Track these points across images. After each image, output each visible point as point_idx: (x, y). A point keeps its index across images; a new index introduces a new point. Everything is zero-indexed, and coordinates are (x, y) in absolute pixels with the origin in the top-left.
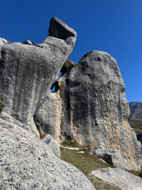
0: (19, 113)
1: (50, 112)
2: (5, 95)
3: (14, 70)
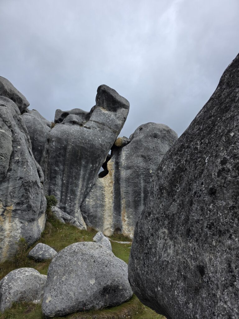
1: (98, 202)
2: (52, 187)
3: (61, 159)
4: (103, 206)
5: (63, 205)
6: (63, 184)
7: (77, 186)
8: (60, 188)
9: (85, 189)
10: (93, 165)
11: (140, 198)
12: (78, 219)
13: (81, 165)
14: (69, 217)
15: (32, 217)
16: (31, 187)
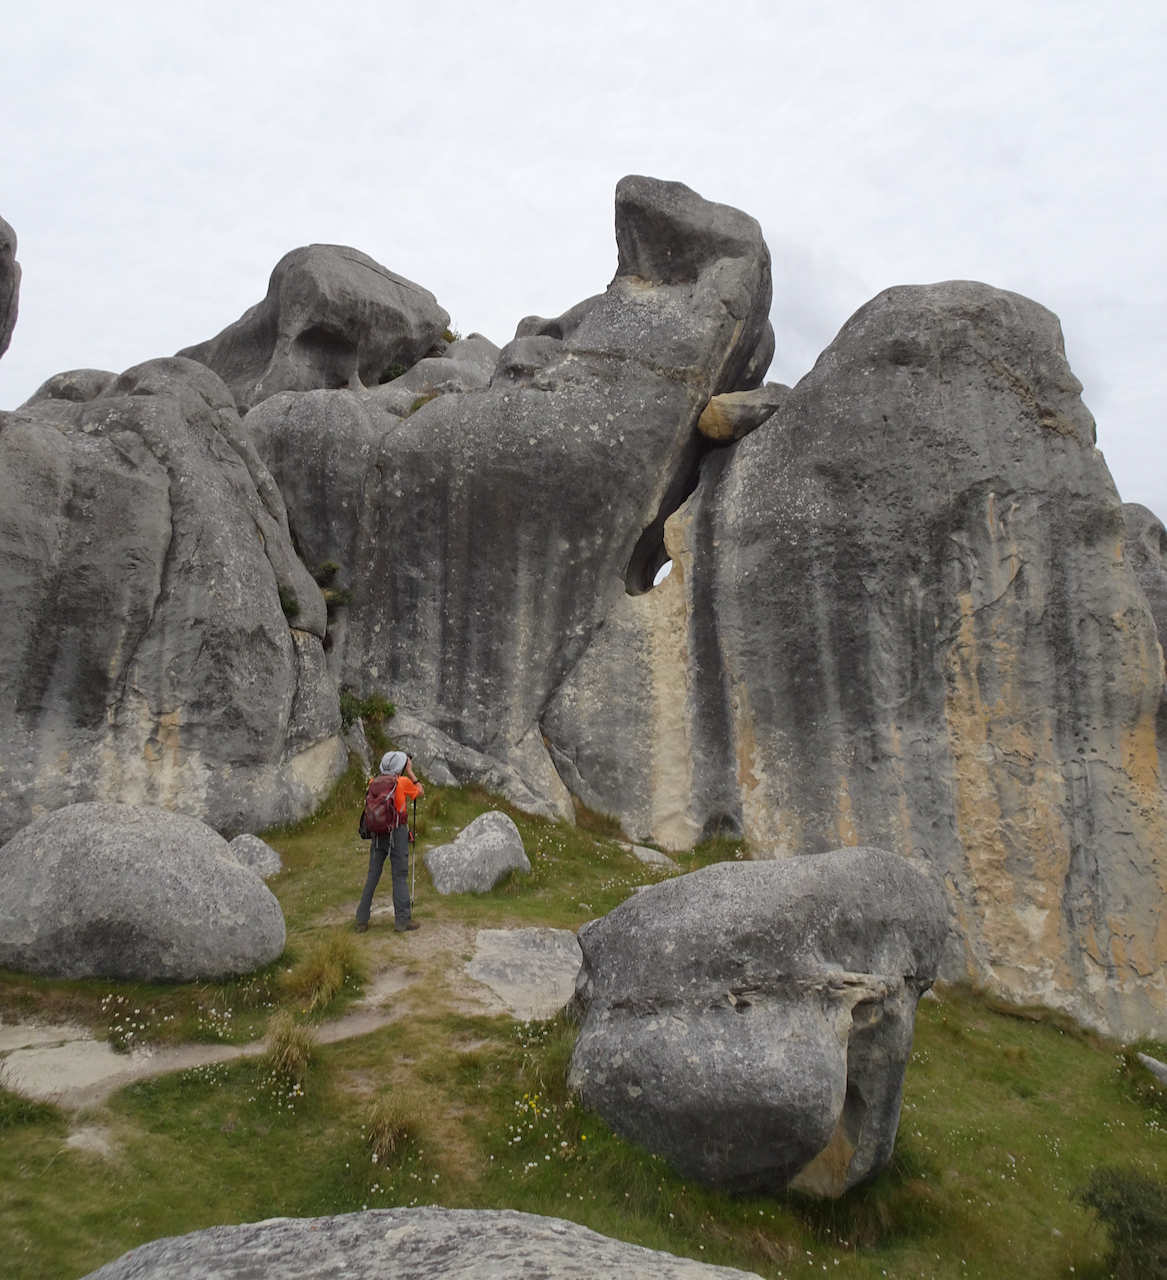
0: (465, 713)
1: (617, 699)
2: (404, 644)
3: (431, 532)
4: (639, 717)
5: (449, 716)
6: (446, 632)
7: (505, 634)
8: (435, 648)
9: (549, 649)
10: (573, 539)
11: (818, 674)
12: (524, 769)
13: (517, 549)
14: (477, 761)
15: (251, 749)
16: (237, 650)
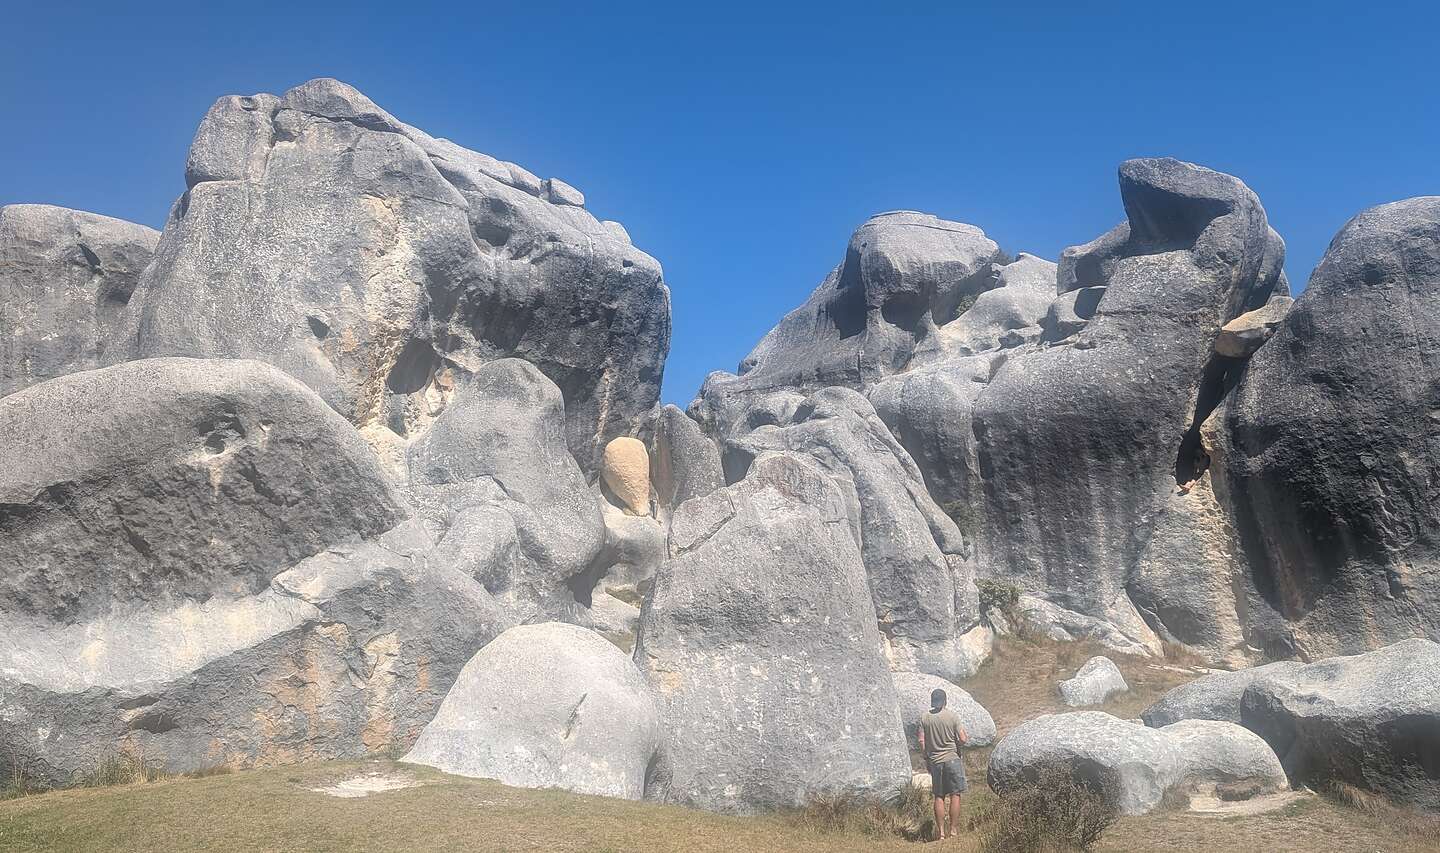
0: (1069, 589)
1: (1182, 566)
5: (1059, 592)
8: (1039, 548)
9: (1123, 537)
10: (1127, 456)
12: (1120, 624)
13: (1085, 469)
